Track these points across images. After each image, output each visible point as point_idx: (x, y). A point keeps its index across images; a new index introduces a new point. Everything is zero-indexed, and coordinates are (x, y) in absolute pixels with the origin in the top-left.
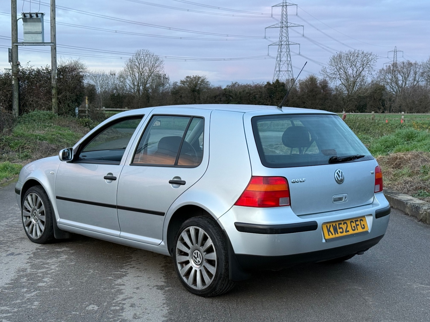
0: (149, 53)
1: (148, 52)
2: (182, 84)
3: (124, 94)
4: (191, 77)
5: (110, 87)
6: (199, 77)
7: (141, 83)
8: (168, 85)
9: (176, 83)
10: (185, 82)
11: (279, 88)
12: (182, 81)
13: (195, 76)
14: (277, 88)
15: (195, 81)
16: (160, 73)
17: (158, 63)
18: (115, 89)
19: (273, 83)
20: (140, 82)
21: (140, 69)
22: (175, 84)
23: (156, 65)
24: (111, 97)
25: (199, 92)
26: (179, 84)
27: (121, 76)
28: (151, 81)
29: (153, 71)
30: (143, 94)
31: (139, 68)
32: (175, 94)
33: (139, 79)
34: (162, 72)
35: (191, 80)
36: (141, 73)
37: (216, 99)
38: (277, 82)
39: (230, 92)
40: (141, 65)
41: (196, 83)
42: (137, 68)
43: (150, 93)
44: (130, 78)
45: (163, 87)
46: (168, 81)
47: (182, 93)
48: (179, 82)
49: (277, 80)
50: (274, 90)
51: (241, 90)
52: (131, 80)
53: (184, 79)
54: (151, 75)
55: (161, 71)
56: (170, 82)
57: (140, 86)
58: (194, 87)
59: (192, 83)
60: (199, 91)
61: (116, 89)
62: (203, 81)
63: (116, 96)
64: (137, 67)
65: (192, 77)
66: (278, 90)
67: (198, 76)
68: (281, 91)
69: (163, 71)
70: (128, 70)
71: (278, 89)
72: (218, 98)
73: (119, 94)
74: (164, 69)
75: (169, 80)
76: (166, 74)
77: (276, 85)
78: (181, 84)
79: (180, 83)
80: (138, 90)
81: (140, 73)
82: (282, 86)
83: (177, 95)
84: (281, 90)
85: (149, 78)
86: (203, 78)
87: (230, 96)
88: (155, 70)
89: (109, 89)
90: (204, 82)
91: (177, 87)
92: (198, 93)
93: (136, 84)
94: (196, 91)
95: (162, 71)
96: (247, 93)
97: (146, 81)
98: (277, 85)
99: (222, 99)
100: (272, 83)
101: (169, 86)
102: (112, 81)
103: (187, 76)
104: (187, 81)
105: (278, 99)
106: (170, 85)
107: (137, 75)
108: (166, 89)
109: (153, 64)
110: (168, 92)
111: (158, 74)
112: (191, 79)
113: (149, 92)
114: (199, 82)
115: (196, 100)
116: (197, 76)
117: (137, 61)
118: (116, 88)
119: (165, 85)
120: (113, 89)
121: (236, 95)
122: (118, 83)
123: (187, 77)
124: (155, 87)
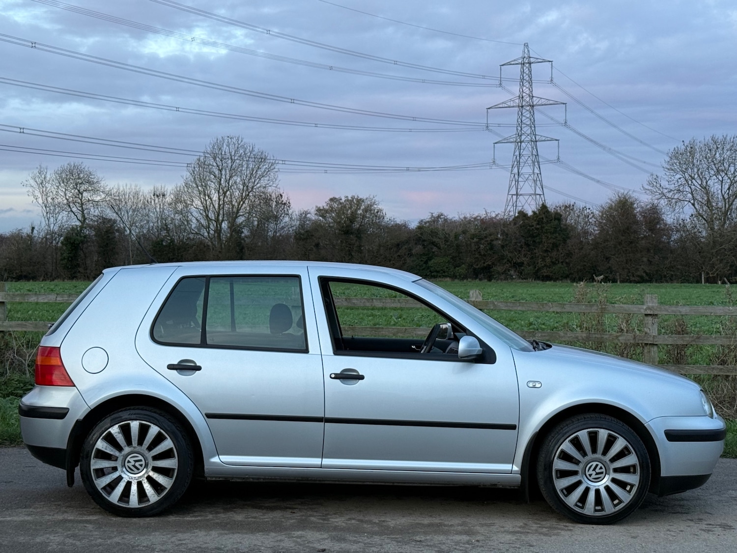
0: (242, 143)
1: (242, 141)
2: (320, 216)
3: (185, 241)
4: (341, 199)
5: (154, 222)
6: (360, 200)
7: (223, 215)
8: (287, 219)
9: (306, 215)
10: (326, 211)
11: (549, 225)
12: (319, 210)
13: (350, 198)
14: (544, 225)
15: (350, 208)
16: (270, 190)
17: (265, 167)
18: (163, 228)
19: (534, 212)
20: (221, 212)
21: (222, 182)
22: (304, 215)
23: (259, 172)
24: (154, 247)
25: (359, 235)
26: (313, 216)
27: (178, 200)
28: (248, 209)
29: (252, 188)
30: (229, 240)
31: (221, 180)
32: (303, 240)
33: (219, 205)
34: (274, 188)
35: (340, 206)
36: (223, 190)
37: (400, 251)
38: (544, 210)
39: (434, 233)
40: (223, 172)
41: (354, 214)
42: (214, 181)
43: (246, 237)
44: (199, 203)
45: (276, 224)
46: (287, 210)
47: (319, 238)
48: (313, 211)
49: (544, 207)
50: (537, 229)
51: (460, 229)
52: (202, 208)
53: (325, 205)
54: (248, 195)
55: (270, 186)
56: (293, 213)
57: (223, 220)
58: (348, 222)
59: (344, 213)
60: (359, 233)
61: (167, 230)
62: (368, 209)
63: (166, 246)
64: (215, 176)
65: (343, 199)
66: (547, 230)
67: (358, 197)
68: (555, 232)
69: (276, 187)
70: (195, 186)
71: (547, 228)
72: (404, 248)
73: (172, 241)
74: (277, 181)
75: (289, 207)
76: (283, 195)
77: (541, 217)
78: (317, 217)
79: (316, 214)
80: (218, 231)
81: (221, 191)
82: (555, 219)
83: (308, 241)
84: (552, 230)
85: (244, 202)
86: (369, 203)
87: (433, 243)
88: (257, 184)
89: (150, 228)
90: (371, 210)
91: (308, 222)
92: (356, 237)
93: (212, 215)
94: (352, 233)
95: (274, 185)
96: (473, 236)
97: (235, 210)
98: (543, 218)
99: (413, 251)
100: (530, 213)
101: (289, 222)
102: (158, 210)
103: (332, 197)
104: (332, 210)
105: (546, 251)
106: (291, 218)
107: (215, 197)
108: (283, 228)
109: (253, 170)
110: (288, 237)
111: (263, 193)
112: (341, 203)
113: (243, 235)
114: (360, 212)
115: (353, 254)
116: (356, 197)
117: (215, 164)
118: (165, 227)
119: (281, 218)
120: (160, 230)
121: (446, 241)
122: (172, 216)
123: (332, 200)
124: (256, 223)
